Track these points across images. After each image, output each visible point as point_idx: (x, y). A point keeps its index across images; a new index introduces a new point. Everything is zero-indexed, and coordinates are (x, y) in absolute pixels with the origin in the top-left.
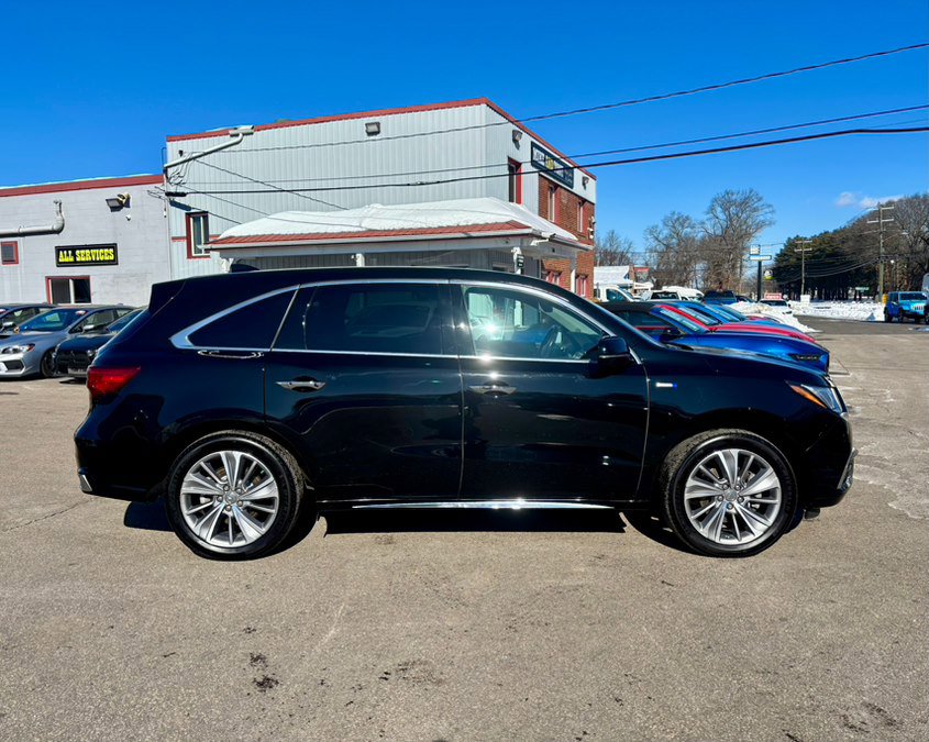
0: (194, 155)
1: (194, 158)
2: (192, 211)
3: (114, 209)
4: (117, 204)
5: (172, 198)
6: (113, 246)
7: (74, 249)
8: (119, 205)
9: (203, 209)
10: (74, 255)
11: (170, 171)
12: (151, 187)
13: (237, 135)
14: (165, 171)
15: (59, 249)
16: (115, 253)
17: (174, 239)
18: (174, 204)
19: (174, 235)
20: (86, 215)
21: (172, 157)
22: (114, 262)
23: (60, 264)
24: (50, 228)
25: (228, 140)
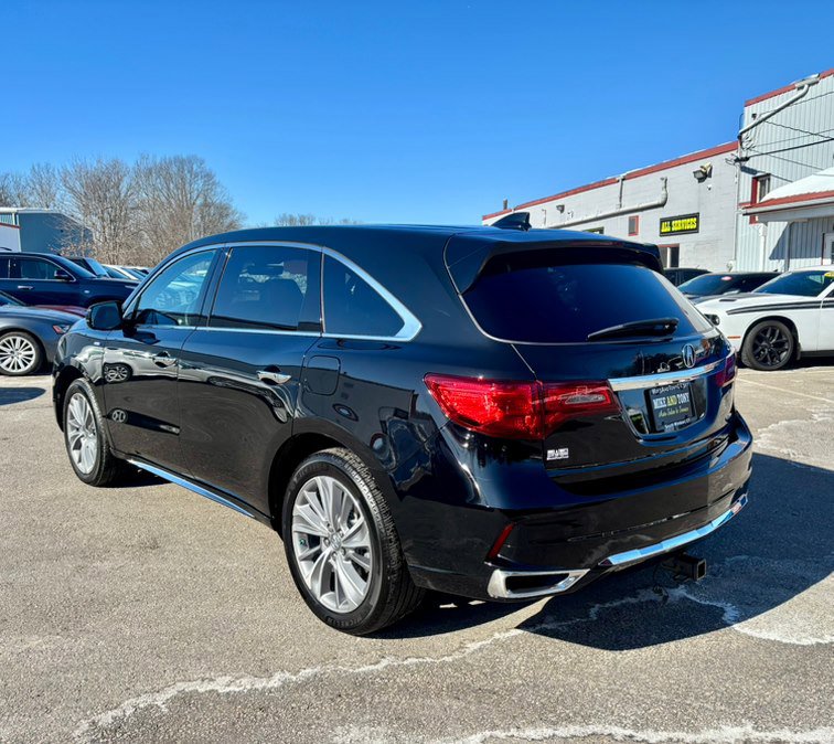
0: (763, 116)
1: (764, 120)
2: (758, 174)
3: (701, 180)
4: (701, 175)
5: (743, 163)
6: (696, 216)
7: (671, 220)
8: (704, 176)
9: (767, 172)
10: (671, 225)
11: (744, 135)
12: (728, 155)
13: (802, 88)
14: (740, 137)
15: (662, 221)
16: (698, 222)
17: (741, 204)
18: (744, 169)
19: (741, 201)
20: (680, 189)
21: (748, 122)
22: (696, 230)
23: (663, 234)
24: (656, 202)
25: (795, 94)
